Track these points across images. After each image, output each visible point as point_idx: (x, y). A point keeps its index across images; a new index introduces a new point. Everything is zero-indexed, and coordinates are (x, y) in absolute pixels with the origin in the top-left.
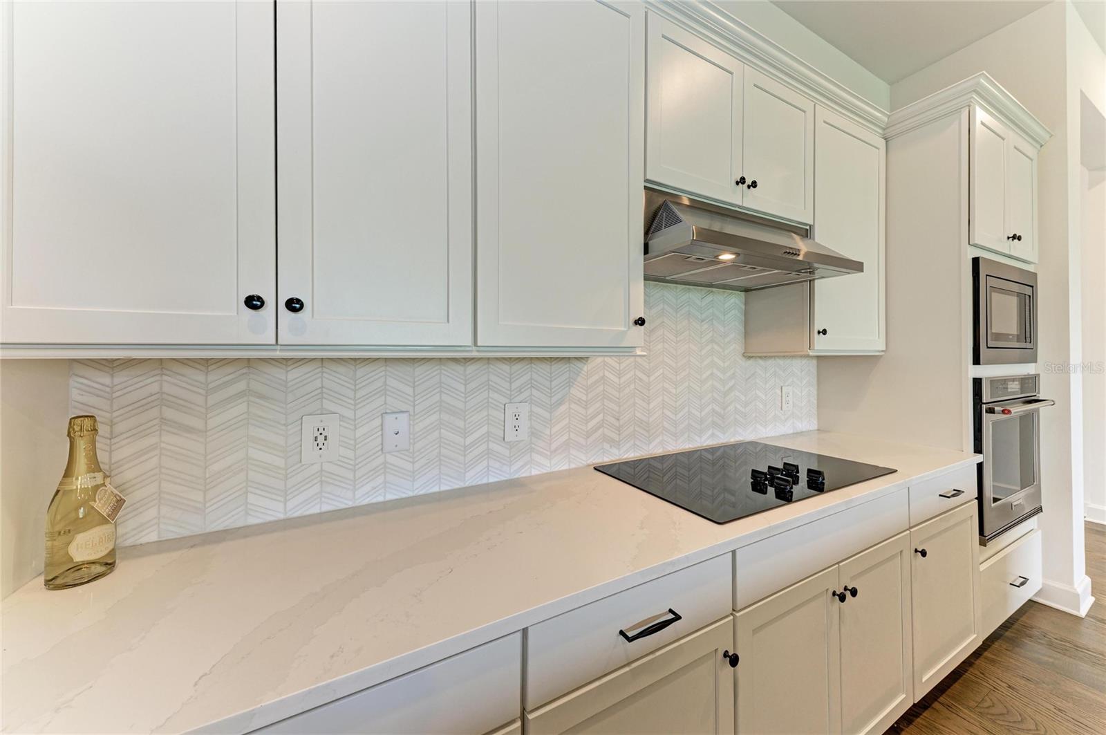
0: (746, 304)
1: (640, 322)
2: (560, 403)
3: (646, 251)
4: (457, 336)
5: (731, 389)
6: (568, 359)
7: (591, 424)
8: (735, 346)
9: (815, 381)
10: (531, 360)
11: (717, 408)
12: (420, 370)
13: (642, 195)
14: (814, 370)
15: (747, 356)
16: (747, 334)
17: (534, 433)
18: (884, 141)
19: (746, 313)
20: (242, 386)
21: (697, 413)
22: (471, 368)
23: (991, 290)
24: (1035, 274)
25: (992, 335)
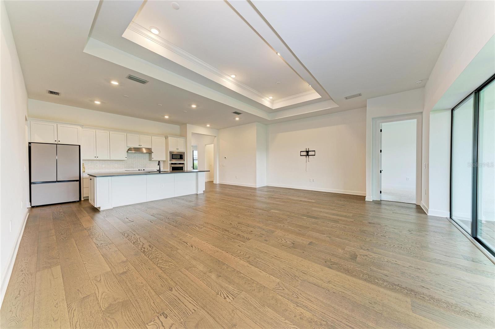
0: (150, 155)
1: (126, 158)
2: (121, 164)
3: (127, 152)
4: (109, 159)
5: (146, 164)
6: (121, 160)
10: (117, 160)
11: (144, 166)
12: (105, 161)
13: (127, 148)
15: (150, 161)
16: (149, 158)
18: (165, 138)
20: (90, 162)
21: (141, 166)
22: (110, 161)
23: (172, 154)
24: (184, 152)
25: (172, 159)
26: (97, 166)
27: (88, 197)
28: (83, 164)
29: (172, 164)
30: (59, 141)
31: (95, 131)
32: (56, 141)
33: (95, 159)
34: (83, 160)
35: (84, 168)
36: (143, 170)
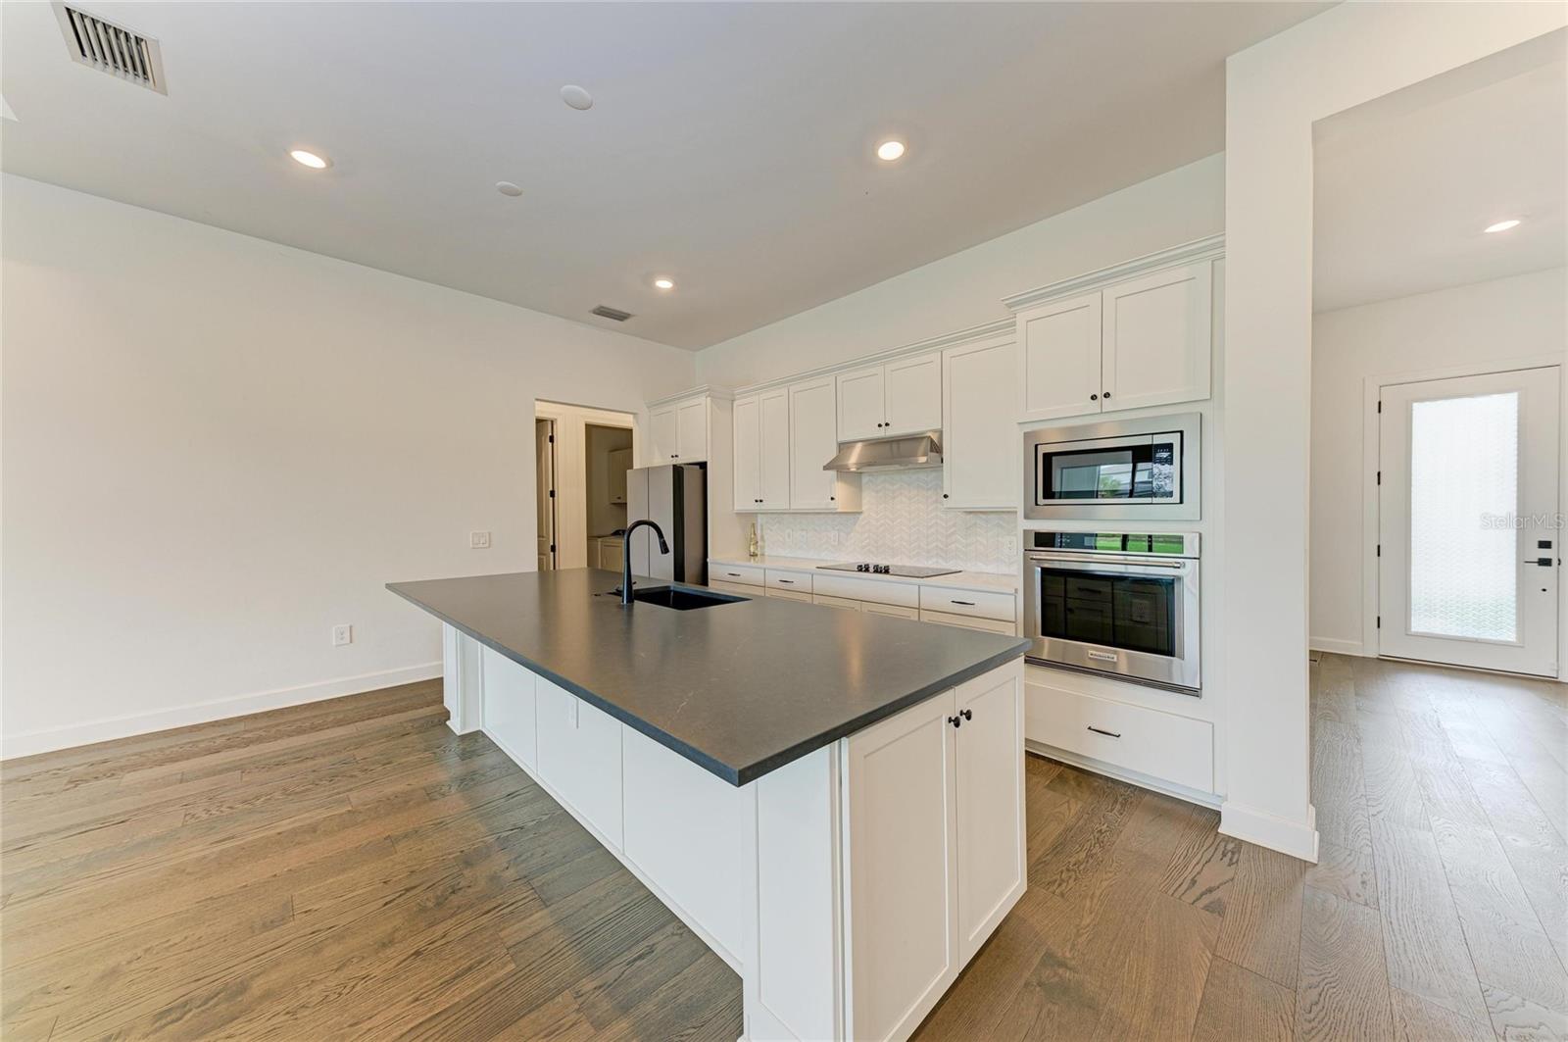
36: (871, 569)
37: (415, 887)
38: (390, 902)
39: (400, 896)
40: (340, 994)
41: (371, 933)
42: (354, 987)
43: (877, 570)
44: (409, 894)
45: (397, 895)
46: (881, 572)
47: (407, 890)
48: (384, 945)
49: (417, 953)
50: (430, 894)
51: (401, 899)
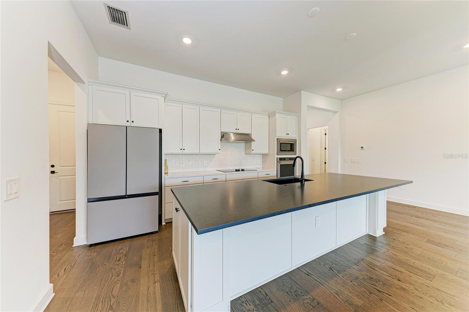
0: (246, 145)
1: (220, 150)
2: (211, 161)
3: (221, 140)
4: (197, 152)
5: (242, 159)
6: (213, 154)
7: (216, 164)
8: (243, 153)
9: (262, 158)
10: (207, 154)
11: (239, 163)
12: (193, 156)
13: (220, 133)
14: (262, 157)
15: (246, 154)
16: (245, 150)
17: (208, 165)
18: (268, 117)
19: (245, 146)
20: (175, 157)
21: (235, 163)
22: (199, 155)
23: (281, 143)
24: (296, 140)
25: (281, 151)
26: (182, 163)
27: (172, 218)
28: (166, 160)
29: (281, 159)
30: (133, 122)
31: (181, 106)
32: (128, 121)
33: (181, 152)
34: (165, 155)
35: (166, 166)
36: (241, 170)
37: (377, 290)
38: (388, 294)
39: (384, 292)
40: (426, 293)
41: (403, 295)
42: (421, 291)
43: (239, 170)
44: (381, 290)
45: (384, 294)
46: (237, 171)
47: (380, 292)
48: (404, 289)
49: (399, 280)
50: (377, 284)
51: (385, 292)
